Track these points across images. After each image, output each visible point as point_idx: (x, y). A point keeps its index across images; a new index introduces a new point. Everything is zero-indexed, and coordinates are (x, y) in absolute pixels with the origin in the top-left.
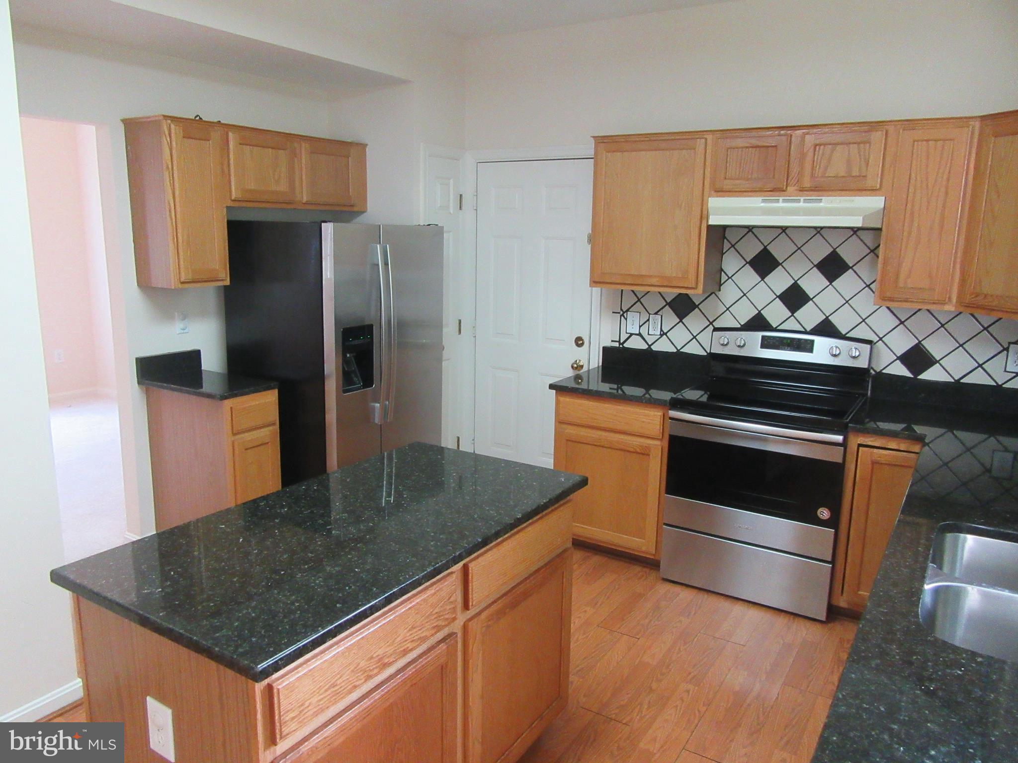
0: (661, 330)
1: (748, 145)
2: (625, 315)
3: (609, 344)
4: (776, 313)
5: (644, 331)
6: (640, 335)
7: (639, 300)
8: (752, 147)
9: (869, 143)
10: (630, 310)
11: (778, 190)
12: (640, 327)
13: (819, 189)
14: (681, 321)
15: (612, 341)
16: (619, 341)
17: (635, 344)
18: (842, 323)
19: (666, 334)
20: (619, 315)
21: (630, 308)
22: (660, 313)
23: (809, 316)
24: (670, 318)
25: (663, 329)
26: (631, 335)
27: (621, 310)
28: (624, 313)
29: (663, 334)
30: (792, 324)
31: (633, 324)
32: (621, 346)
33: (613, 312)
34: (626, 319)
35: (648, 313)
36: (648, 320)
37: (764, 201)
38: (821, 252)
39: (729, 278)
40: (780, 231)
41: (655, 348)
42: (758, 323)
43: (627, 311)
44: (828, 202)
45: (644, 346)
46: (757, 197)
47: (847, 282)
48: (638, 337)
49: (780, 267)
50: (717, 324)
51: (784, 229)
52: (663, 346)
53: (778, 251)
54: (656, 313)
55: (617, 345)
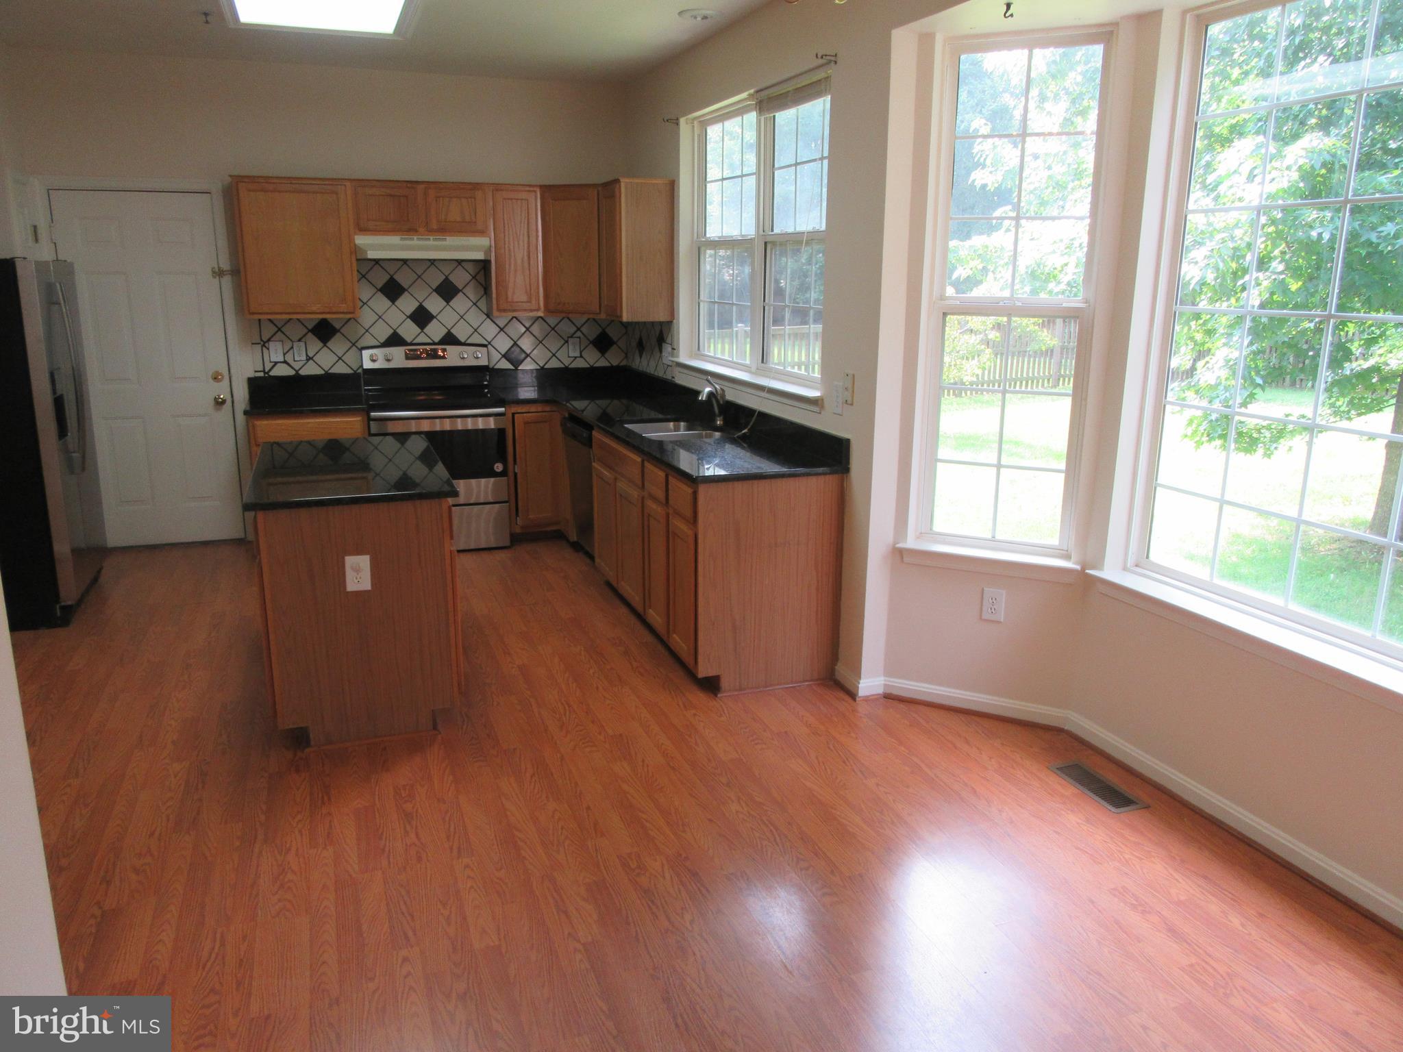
0: (307, 355)
1: (384, 194)
2: (267, 345)
3: (252, 375)
4: (409, 331)
5: (289, 358)
6: (285, 362)
7: (279, 329)
8: (387, 195)
9: (475, 198)
10: (272, 339)
11: (411, 230)
12: (284, 354)
13: (444, 229)
14: (325, 345)
15: (256, 372)
16: (264, 371)
17: (282, 371)
18: (461, 333)
19: (311, 358)
20: (260, 345)
21: (272, 336)
22: (303, 340)
23: (435, 331)
24: (314, 344)
25: (309, 354)
26: (276, 363)
27: (261, 340)
28: (265, 343)
29: (309, 359)
30: (422, 339)
31: (276, 352)
32: (266, 375)
33: (253, 344)
34: (268, 349)
35: (291, 340)
36: (292, 348)
37: (402, 239)
38: (437, 280)
39: (364, 304)
40: (402, 263)
41: (302, 372)
42: (395, 340)
43: (269, 340)
44: (451, 240)
45: (291, 373)
46: (397, 235)
47: (459, 302)
48: (285, 365)
49: (406, 292)
50: (360, 345)
51: (405, 261)
52: (310, 370)
53: (403, 278)
54: (300, 340)
55: (261, 374)
